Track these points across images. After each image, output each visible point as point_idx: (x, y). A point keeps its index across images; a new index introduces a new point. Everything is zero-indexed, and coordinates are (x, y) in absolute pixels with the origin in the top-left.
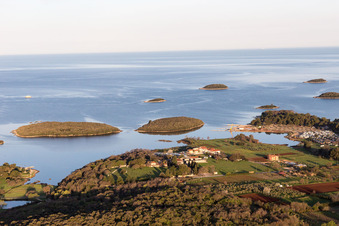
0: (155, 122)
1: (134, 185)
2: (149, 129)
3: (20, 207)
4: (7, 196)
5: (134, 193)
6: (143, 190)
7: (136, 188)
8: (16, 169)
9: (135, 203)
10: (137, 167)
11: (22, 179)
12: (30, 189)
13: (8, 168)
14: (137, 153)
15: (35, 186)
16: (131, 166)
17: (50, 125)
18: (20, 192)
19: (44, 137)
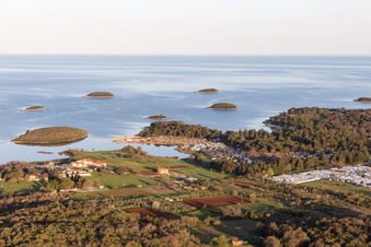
0: (34, 131)
1: (11, 200)
2: (27, 140)
5: (11, 208)
6: (21, 206)
7: (14, 203)
9: (13, 219)
10: (14, 180)
14: (13, 166)
16: (7, 179)
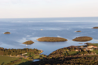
0: (78, 38)
1: (70, 56)
2: (76, 40)
3: (37, 61)
4: (34, 58)
5: (71, 59)
6: (73, 58)
7: (71, 57)
8: (37, 50)
9: (71, 62)
10: (72, 51)
11: (39, 53)
12: (41, 56)
13: (35, 50)
14: (72, 47)
15: (42, 55)
16: (70, 51)
17: (47, 38)
18: (38, 57)
19: (45, 41)
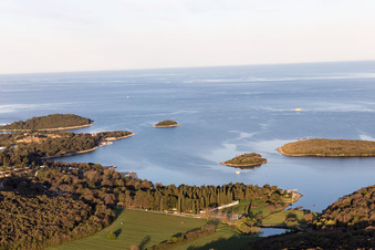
3: (277, 236)
4: (265, 223)
8: (278, 192)
11: (283, 204)
12: (291, 216)
13: (268, 191)
15: (296, 212)
17: (319, 142)
18: (280, 218)
19: (311, 156)
